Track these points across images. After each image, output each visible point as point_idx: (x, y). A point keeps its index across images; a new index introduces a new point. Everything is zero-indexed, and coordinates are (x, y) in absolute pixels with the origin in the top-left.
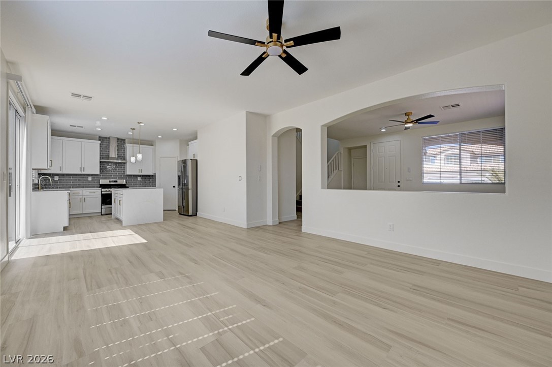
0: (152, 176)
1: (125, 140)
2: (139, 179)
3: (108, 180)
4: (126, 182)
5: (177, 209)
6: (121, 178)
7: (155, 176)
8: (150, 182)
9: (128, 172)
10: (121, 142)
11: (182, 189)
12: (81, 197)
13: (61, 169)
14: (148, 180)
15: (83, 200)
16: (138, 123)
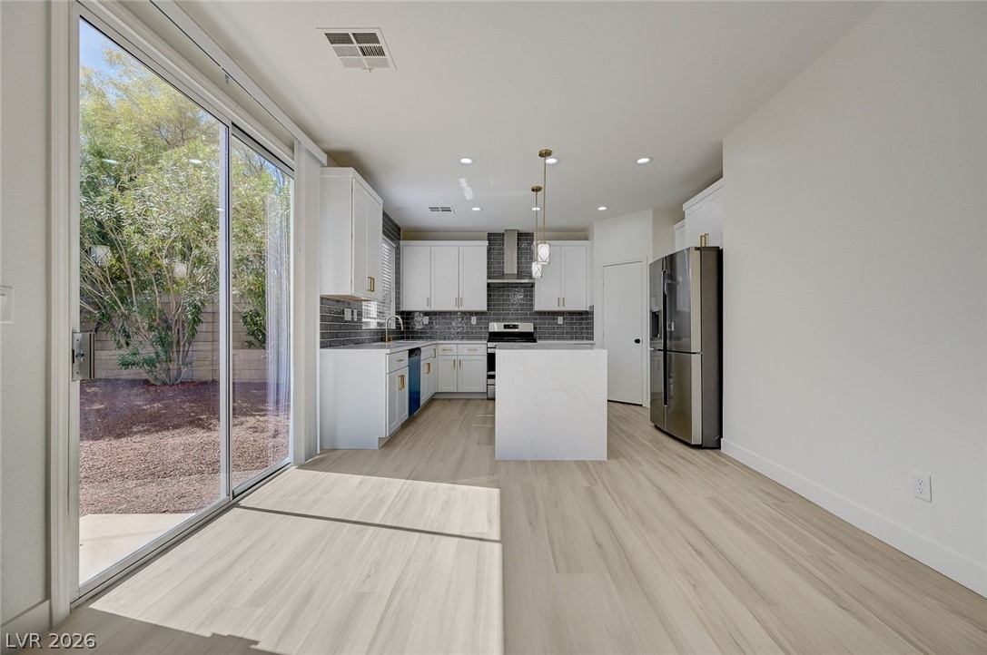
0: (587, 313)
1: (532, 234)
2: (560, 320)
3: (502, 324)
4: (535, 328)
5: (647, 404)
6: (525, 320)
7: (592, 313)
8: (582, 329)
9: (538, 307)
10: (525, 238)
11: (665, 350)
12: (455, 358)
13: (429, 300)
14: (578, 325)
15: (457, 364)
16: (541, 155)
